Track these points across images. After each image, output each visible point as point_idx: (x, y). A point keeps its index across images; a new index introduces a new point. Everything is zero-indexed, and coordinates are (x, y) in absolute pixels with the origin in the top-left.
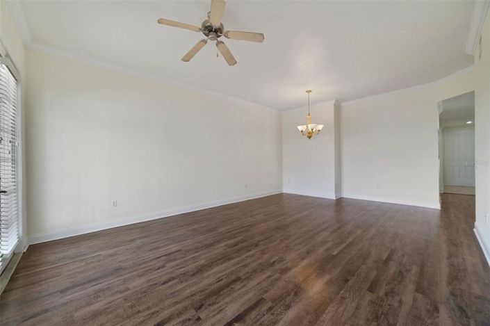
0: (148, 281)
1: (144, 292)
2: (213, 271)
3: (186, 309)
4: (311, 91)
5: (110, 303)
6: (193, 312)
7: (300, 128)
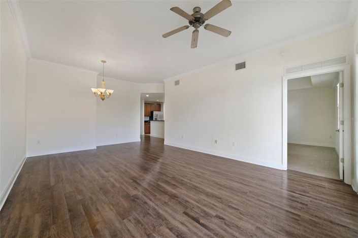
0: (240, 219)
1: (252, 216)
2: (216, 193)
3: (248, 196)
4: (105, 62)
5: (276, 232)
6: (248, 194)
7: (94, 90)
